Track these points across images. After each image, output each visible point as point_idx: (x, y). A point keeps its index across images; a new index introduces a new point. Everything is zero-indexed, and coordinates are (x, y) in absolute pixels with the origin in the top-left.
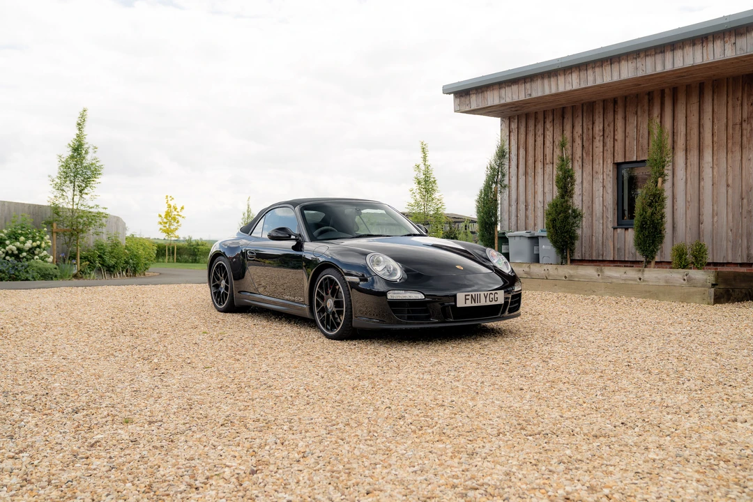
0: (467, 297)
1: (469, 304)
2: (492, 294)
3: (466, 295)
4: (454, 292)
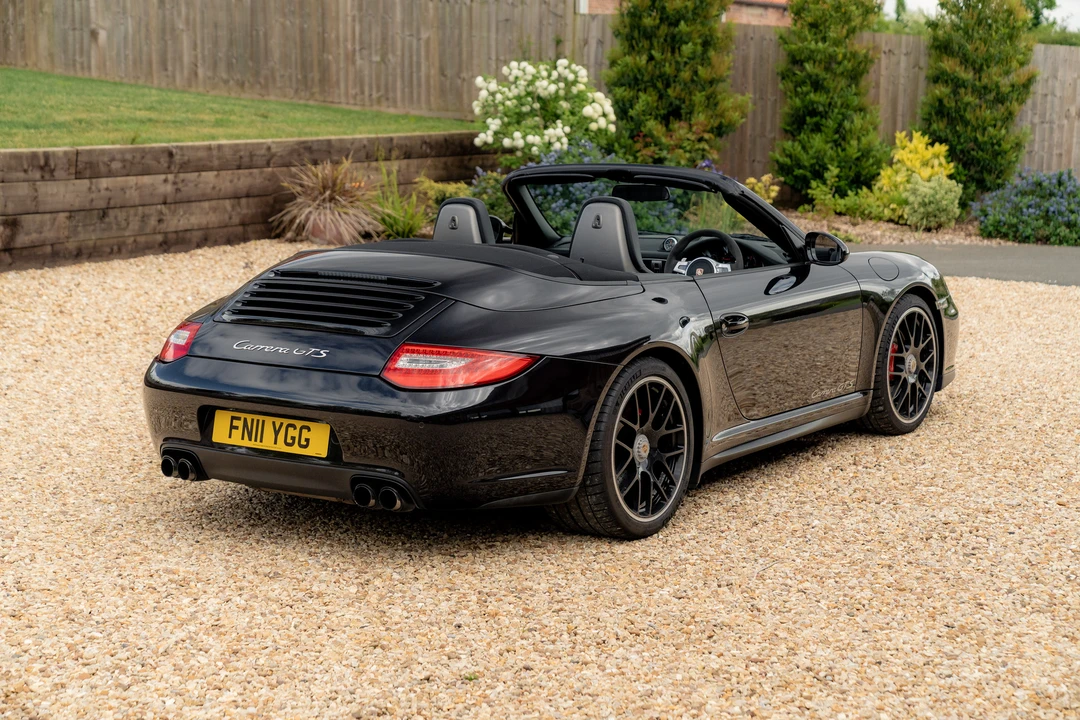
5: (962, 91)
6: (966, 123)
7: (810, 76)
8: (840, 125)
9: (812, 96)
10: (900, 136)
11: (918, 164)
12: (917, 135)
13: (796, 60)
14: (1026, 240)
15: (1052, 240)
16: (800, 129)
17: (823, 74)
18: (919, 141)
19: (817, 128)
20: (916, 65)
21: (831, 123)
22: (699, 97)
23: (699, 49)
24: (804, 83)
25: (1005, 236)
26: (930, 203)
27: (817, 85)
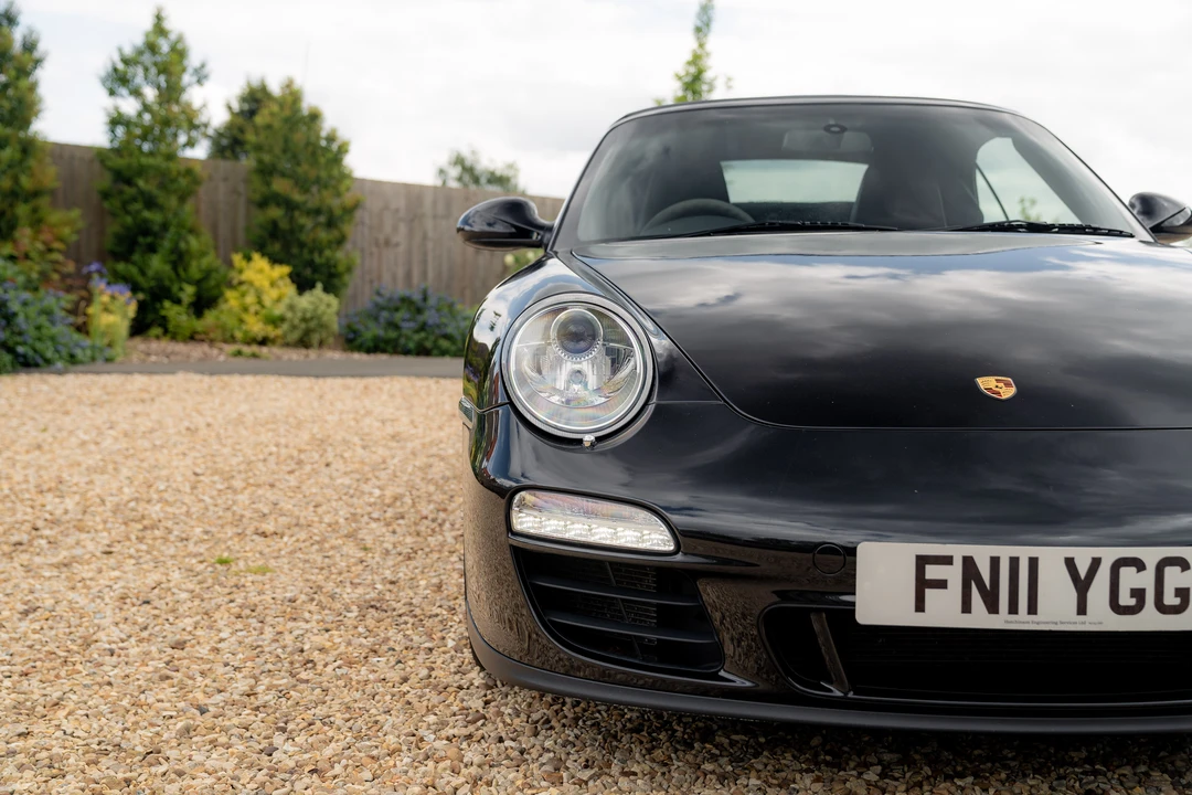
0: (932, 572)
1: (944, 611)
2: (1139, 565)
3: (922, 562)
4: (840, 537)
5: (297, 213)
6: (302, 245)
7: (142, 193)
8: (177, 244)
9: (147, 214)
10: (237, 259)
11: (266, 284)
12: (256, 256)
13: (123, 177)
14: (407, 352)
15: (435, 352)
16: (131, 251)
17: (155, 191)
18: (260, 262)
19: (152, 249)
20: (235, 191)
21: (167, 244)
22: (22, 210)
23: (18, 156)
24: (134, 199)
25: (384, 351)
26: (312, 318)
27: (150, 203)
